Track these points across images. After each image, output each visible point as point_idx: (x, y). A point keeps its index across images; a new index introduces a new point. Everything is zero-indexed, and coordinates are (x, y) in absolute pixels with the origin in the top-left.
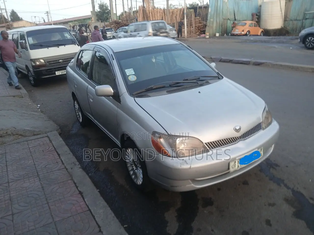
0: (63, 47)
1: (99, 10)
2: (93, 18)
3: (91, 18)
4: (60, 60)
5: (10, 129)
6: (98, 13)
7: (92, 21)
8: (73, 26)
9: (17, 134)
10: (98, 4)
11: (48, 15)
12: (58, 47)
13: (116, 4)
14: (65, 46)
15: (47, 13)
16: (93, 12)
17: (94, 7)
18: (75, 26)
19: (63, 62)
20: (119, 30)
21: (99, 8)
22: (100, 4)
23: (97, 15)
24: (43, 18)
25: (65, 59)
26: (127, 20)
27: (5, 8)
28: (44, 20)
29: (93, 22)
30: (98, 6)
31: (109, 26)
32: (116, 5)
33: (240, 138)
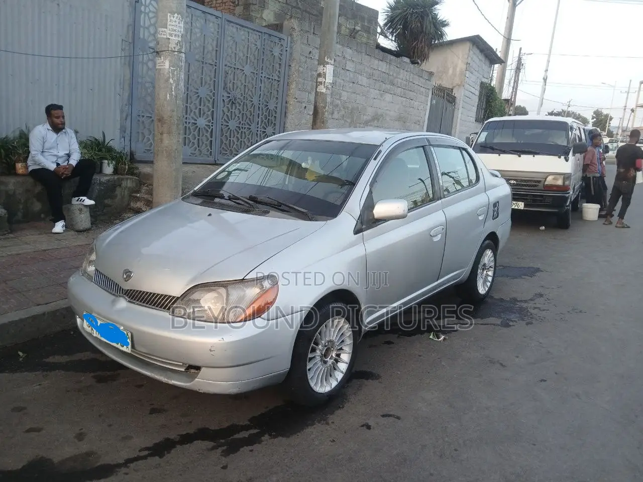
0: (531, 156)
4: (511, 180)
12: (520, 156)
14: (534, 156)
19: (516, 186)
25: (522, 181)
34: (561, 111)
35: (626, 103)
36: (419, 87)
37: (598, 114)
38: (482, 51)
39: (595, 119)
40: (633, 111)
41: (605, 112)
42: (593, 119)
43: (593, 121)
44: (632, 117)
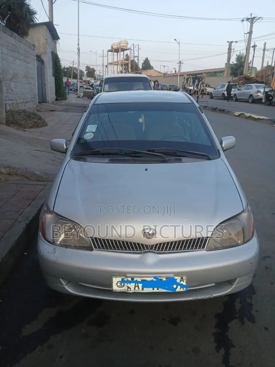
1: (235, 62)
2: (225, 72)
3: (224, 72)
5: (22, 169)
6: (234, 66)
7: (224, 74)
8: (187, 78)
9: (23, 176)
10: (237, 55)
11: (180, 65)
13: (254, 56)
15: (180, 63)
16: (228, 64)
17: (229, 59)
18: (190, 78)
20: (244, 87)
21: (236, 60)
22: (239, 55)
23: (232, 68)
24: (175, 69)
26: (262, 76)
27: (138, 56)
28: (176, 71)
29: (225, 76)
30: (236, 57)
31: (237, 82)
32: (254, 58)
33: (151, 249)
34: (69, 67)
35: (103, 63)
36: (30, 55)
37: (88, 68)
38: (50, 31)
39: (87, 71)
40: (106, 66)
41: (91, 67)
42: (86, 71)
43: (86, 72)
44: (107, 69)
